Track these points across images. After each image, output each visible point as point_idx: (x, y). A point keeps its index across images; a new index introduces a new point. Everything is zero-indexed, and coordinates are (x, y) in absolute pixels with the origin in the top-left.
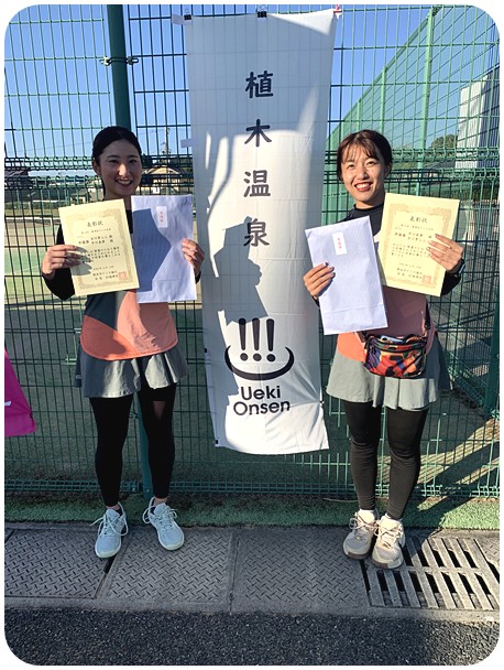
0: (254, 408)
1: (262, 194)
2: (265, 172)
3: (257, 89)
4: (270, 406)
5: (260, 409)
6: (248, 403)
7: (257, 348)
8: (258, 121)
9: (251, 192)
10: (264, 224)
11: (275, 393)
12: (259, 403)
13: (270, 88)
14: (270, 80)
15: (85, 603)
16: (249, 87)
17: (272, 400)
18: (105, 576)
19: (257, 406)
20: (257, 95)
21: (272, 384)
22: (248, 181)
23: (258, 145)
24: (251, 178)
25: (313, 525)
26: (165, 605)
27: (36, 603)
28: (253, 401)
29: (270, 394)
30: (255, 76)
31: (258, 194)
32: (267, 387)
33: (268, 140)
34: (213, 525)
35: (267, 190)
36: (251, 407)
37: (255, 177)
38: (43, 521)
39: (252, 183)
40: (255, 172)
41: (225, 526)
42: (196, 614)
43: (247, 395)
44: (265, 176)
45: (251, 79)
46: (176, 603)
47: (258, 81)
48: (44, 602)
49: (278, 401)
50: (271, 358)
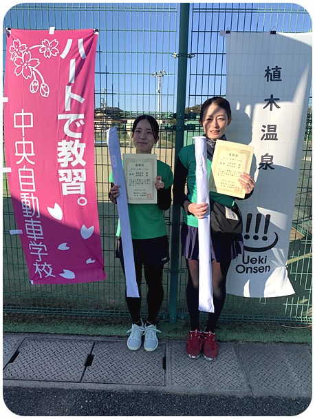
0: (250, 269)
1: (272, 139)
2: (275, 126)
3: (271, 76)
4: (259, 269)
5: (253, 270)
6: (246, 266)
7: (257, 232)
8: (272, 96)
9: (265, 137)
10: (272, 157)
11: (263, 261)
12: (253, 266)
13: (279, 76)
14: (279, 71)
15: (161, 388)
16: (267, 75)
17: (261, 265)
18: (165, 372)
19: (251, 268)
20: (271, 80)
21: (263, 254)
22: (263, 131)
23: (271, 110)
24: (266, 129)
25: (281, 342)
26: (211, 391)
27: (130, 388)
28: (250, 265)
29: (260, 261)
30: (270, 68)
31: (270, 139)
32: (260, 257)
33: (278, 107)
35: (276, 136)
36: (248, 268)
37: (269, 128)
38: (111, 336)
39: (266, 132)
40: (269, 126)
41: (226, 342)
42: (233, 397)
43: (246, 261)
44: (275, 128)
45: (268, 70)
46: (217, 390)
47: (272, 72)
48: (135, 388)
49: (264, 265)
50: (265, 239)
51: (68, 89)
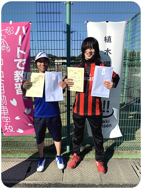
2: (109, 62)
3: (107, 40)
4: (106, 126)
7: (104, 108)
8: (108, 49)
11: (108, 122)
13: (110, 40)
18: (63, 174)
21: (107, 119)
24: (106, 63)
25: (117, 158)
27: (47, 182)
45: (105, 38)
50: (108, 112)
51: (19, 48)
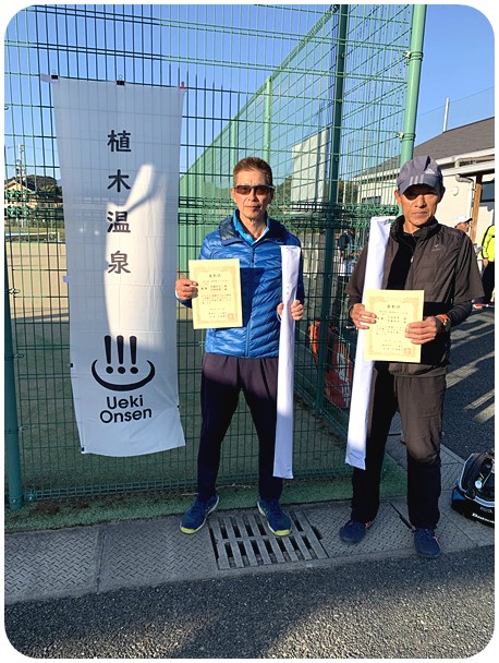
0: (119, 417)
1: (123, 231)
2: (126, 213)
3: (117, 144)
4: (134, 416)
5: (125, 417)
6: (113, 412)
7: (121, 362)
8: (119, 171)
9: (113, 228)
10: (125, 255)
11: (138, 402)
12: (123, 411)
13: (128, 145)
14: (128, 138)
17: (135, 408)
19: (121, 415)
20: (118, 150)
21: (135, 393)
22: (111, 220)
23: (119, 190)
24: (114, 217)
25: (172, 514)
29: (133, 403)
30: (115, 133)
31: (120, 231)
32: (131, 397)
33: (128, 188)
34: (80, 525)
35: (128, 228)
36: (116, 415)
37: (117, 216)
39: (114, 221)
40: (117, 213)
41: (91, 524)
42: (65, 599)
43: (112, 405)
44: (126, 216)
45: (112, 136)
47: (118, 138)
49: (141, 409)
50: (134, 371)
